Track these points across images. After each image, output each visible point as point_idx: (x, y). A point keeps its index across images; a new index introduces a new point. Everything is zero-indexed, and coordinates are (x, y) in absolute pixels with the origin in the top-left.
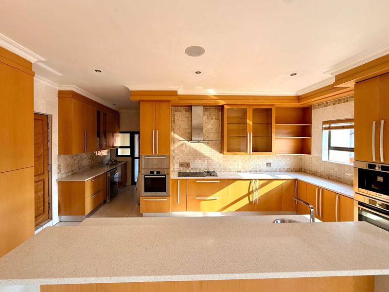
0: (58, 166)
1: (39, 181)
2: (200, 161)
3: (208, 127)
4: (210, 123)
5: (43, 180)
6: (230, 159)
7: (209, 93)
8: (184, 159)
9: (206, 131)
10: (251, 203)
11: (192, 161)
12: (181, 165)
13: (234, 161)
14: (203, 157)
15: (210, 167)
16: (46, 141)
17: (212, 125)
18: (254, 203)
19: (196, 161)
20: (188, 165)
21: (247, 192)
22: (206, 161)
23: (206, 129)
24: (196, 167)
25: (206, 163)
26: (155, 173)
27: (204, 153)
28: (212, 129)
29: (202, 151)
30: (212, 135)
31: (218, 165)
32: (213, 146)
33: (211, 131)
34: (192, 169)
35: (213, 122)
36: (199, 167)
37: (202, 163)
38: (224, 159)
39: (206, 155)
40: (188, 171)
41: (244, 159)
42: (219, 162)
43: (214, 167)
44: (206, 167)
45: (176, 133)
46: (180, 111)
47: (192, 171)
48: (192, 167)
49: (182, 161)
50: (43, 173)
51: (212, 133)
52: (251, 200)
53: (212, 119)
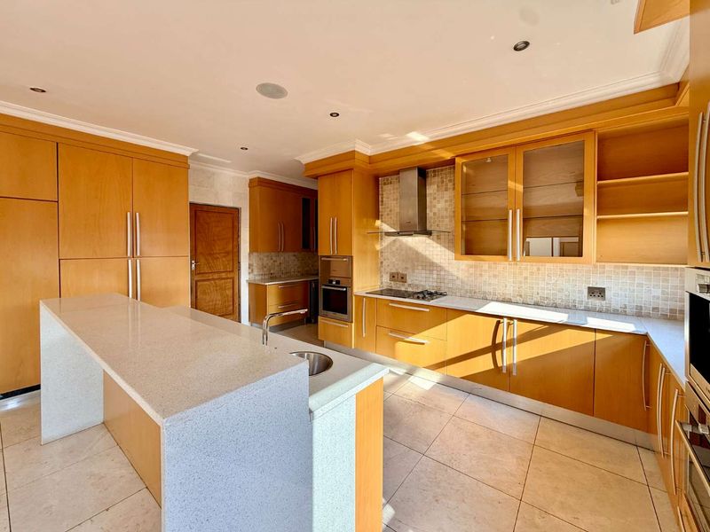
0: (249, 265)
1: (228, 278)
2: (423, 271)
3: (439, 206)
4: (442, 198)
5: (233, 279)
6: (486, 271)
7: (416, 142)
8: (397, 267)
9: (435, 214)
10: (497, 369)
11: (410, 270)
12: (393, 277)
13: (495, 276)
14: (430, 266)
15: (443, 285)
16: (236, 236)
17: (446, 201)
18: (504, 371)
19: (416, 271)
20: (403, 279)
21: (489, 343)
22: (435, 272)
23: (435, 210)
24: (417, 282)
25: (435, 276)
26: (334, 283)
27: (431, 258)
28: (446, 209)
29: (427, 253)
30: (447, 220)
31: (458, 282)
32: (450, 245)
33: (445, 213)
34: (410, 285)
35: (448, 195)
36: (422, 283)
37: (428, 276)
38: (472, 270)
39: (435, 261)
40: (403, 289)
41: (521, 274)
42: (460, 276)
43: (450, 285)
44: (435, 284)
45: (385, 222)
46: (391, 183)
47: (410, 289)
48: (409, 281)
49: (394, 271)
50: (233, 271)
51: (447, 217)
52: (500, 364)
53: (446, 190)
